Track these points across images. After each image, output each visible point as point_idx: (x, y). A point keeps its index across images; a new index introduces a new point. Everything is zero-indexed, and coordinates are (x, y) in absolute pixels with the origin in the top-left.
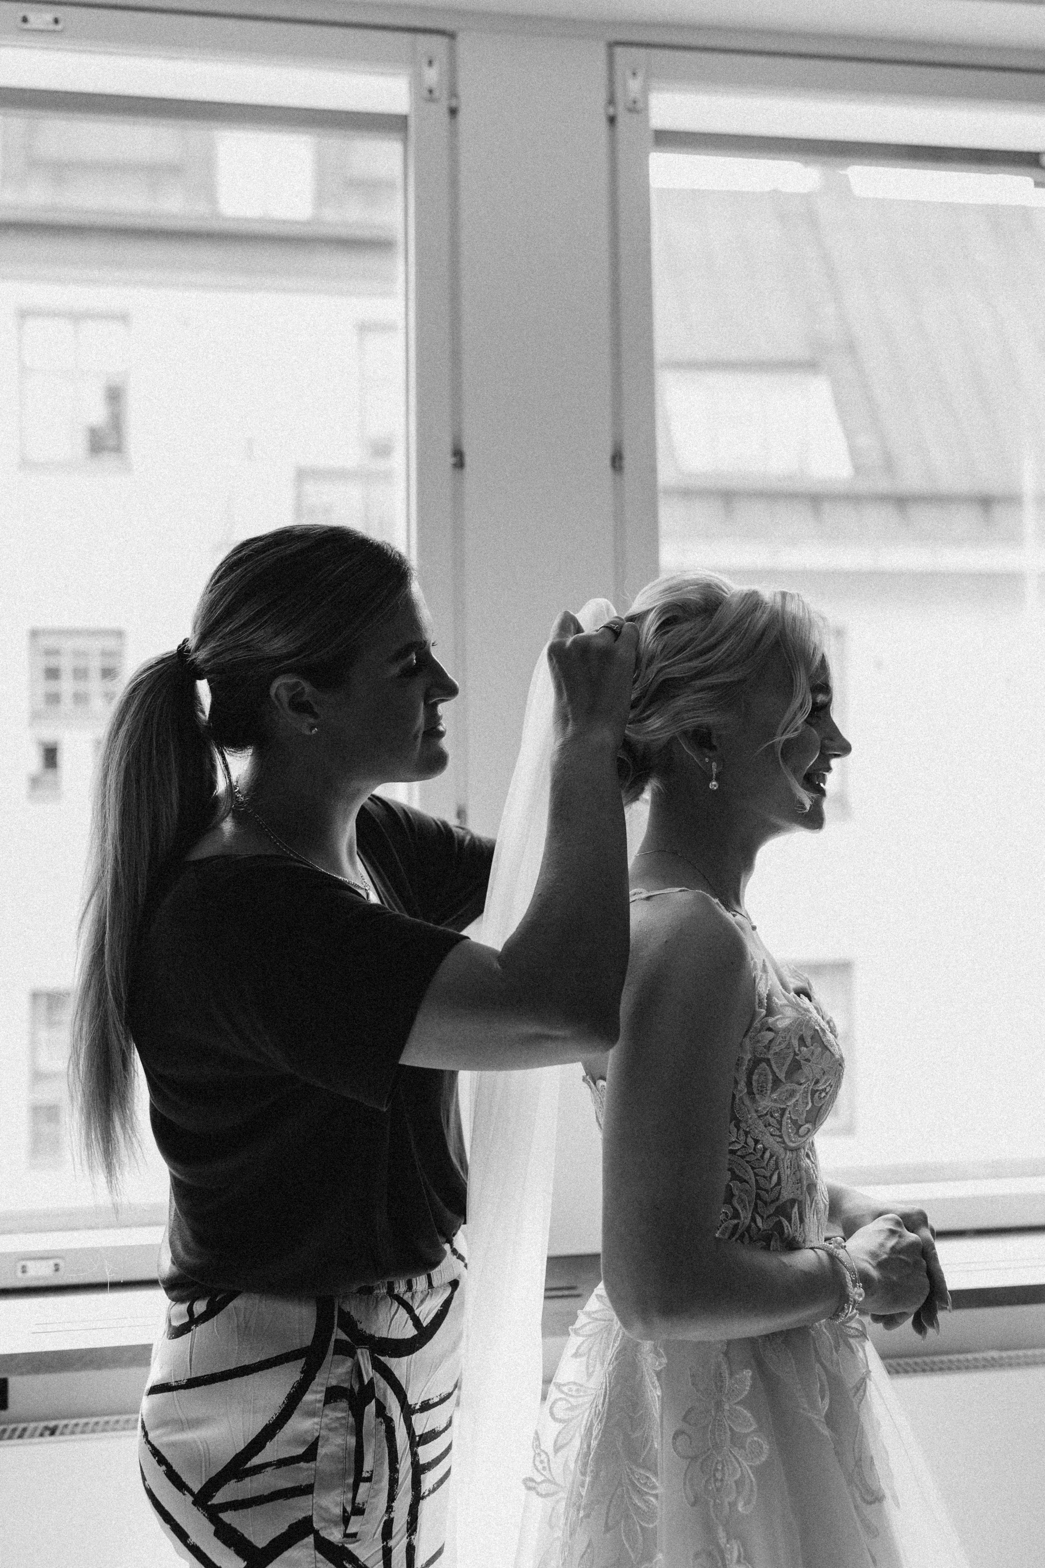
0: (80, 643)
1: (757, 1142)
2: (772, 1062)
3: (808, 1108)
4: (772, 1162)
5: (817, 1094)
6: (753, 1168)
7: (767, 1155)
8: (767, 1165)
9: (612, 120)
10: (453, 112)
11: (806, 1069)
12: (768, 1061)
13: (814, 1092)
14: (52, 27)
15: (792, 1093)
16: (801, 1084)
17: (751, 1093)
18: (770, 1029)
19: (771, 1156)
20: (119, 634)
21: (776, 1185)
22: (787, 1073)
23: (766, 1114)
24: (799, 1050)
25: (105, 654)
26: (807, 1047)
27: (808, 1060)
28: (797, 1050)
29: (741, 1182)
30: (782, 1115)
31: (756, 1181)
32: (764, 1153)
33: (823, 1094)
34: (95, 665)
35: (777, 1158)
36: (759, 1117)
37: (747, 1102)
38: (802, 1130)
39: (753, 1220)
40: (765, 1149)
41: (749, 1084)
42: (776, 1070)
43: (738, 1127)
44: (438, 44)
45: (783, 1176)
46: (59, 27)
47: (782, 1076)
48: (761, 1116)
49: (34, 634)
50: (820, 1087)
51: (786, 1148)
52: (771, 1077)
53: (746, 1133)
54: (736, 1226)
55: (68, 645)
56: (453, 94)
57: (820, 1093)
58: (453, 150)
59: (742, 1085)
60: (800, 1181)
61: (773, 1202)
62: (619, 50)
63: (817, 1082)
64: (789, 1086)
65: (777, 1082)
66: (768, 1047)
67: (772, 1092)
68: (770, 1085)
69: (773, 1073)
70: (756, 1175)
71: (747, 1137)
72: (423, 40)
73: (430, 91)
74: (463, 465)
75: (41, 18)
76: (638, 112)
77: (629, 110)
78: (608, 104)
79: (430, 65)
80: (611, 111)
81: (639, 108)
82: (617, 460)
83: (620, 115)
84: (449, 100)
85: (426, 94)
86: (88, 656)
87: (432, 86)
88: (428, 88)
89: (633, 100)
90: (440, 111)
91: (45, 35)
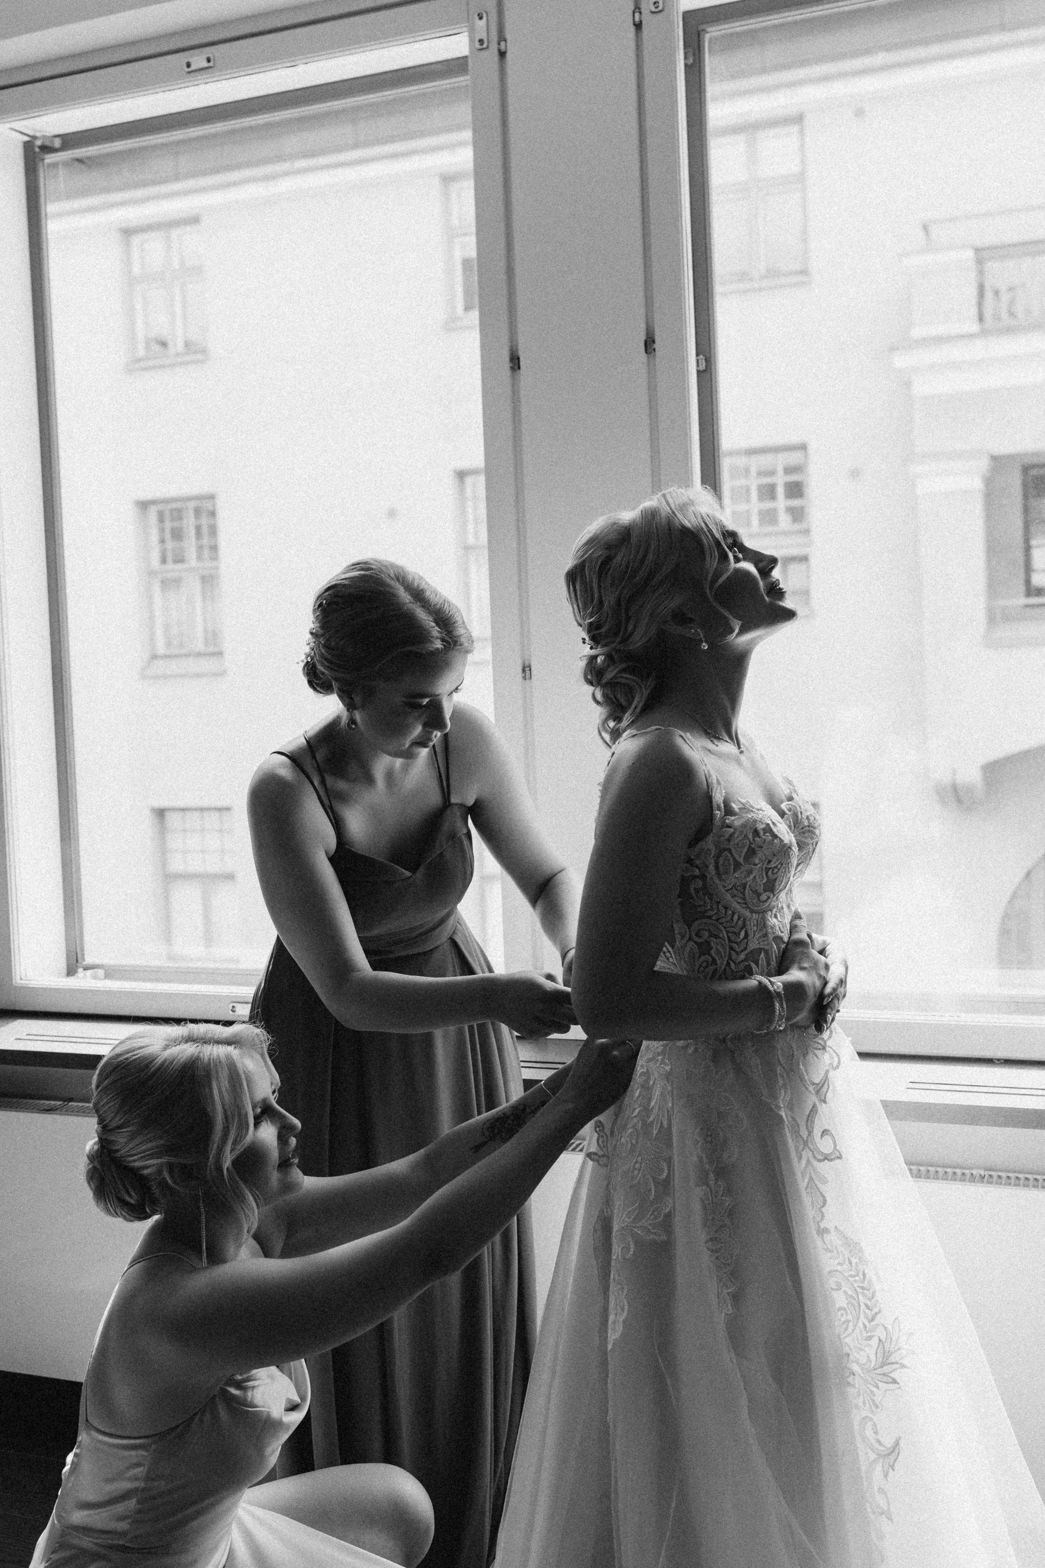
0: (766, 461)
1: (726, 908)
2: (733, 851)
3: (764, 881)
4: (740, 923)
5: (770, 871)
6: (725, 928)
7: (736, 917)
8: (736, 925)
9: (638, 26)
10: (502, 54)
11: (760, 854)
12: (730, 850)
13: (767, 870)
14: (206, 65)
15: (750, 872)
16: (756, 865)
17: (718, 874)
18: (729, 827)
19: (739, 919)
20: (803, 447)
21: (743, 939)
22: (745, 858)
23: (732, 889)
24: (754, 840)
25: (788, 470)
26: (760, 837)
27: (761, 847)
28: (751, 840)
29: (716, 939)
30: (744, 888)
31: (728, 936)
32: (733, 916)
33: (776, 870)
34: (780, 480)
35: (744, 920)
36: (727, 891)
37: (717, 881)
38: (764, 897)
39: (728, 964)
40: (733, 914)
41: (717, 867)
42: (737, 857)
43: (711, 899)
45: (749, 932)
46: (211, 64)
47: (741, 860)
48: (728, 890)
50: (772, 865)
51: (752, 912)
52: (732, 862)
53: (718, 903)
54: (715, 970)
56: (502, 38)
57: (773, 870)
58: (503, 88)
59: (712, 868)
60: (766, 935)
61: (742, 951)
63: (770, 862)
64: (747, 867)
65: (737, 865)
66: (729, 840)
67: (734, 872)
68: (732, 867)
69: (734, 859)
70: (728, 932)
71: (718, 905)
73: (481, 41)
74: (519, 368)
75: (198, 60)
76: (660, 11)
77: (652, 12)
78: (634, 13)
79: (481, 18)
80: (637, 19)
81: (660, 8)
82: (649, 344)
83: (647, 18)
84: (499, 44)
85: (477, 45)
86: (772, 473)
87: (484, 36)
88: (481, 37)
89: (655, 3)
90: (492, 55)
91: (202, 72)
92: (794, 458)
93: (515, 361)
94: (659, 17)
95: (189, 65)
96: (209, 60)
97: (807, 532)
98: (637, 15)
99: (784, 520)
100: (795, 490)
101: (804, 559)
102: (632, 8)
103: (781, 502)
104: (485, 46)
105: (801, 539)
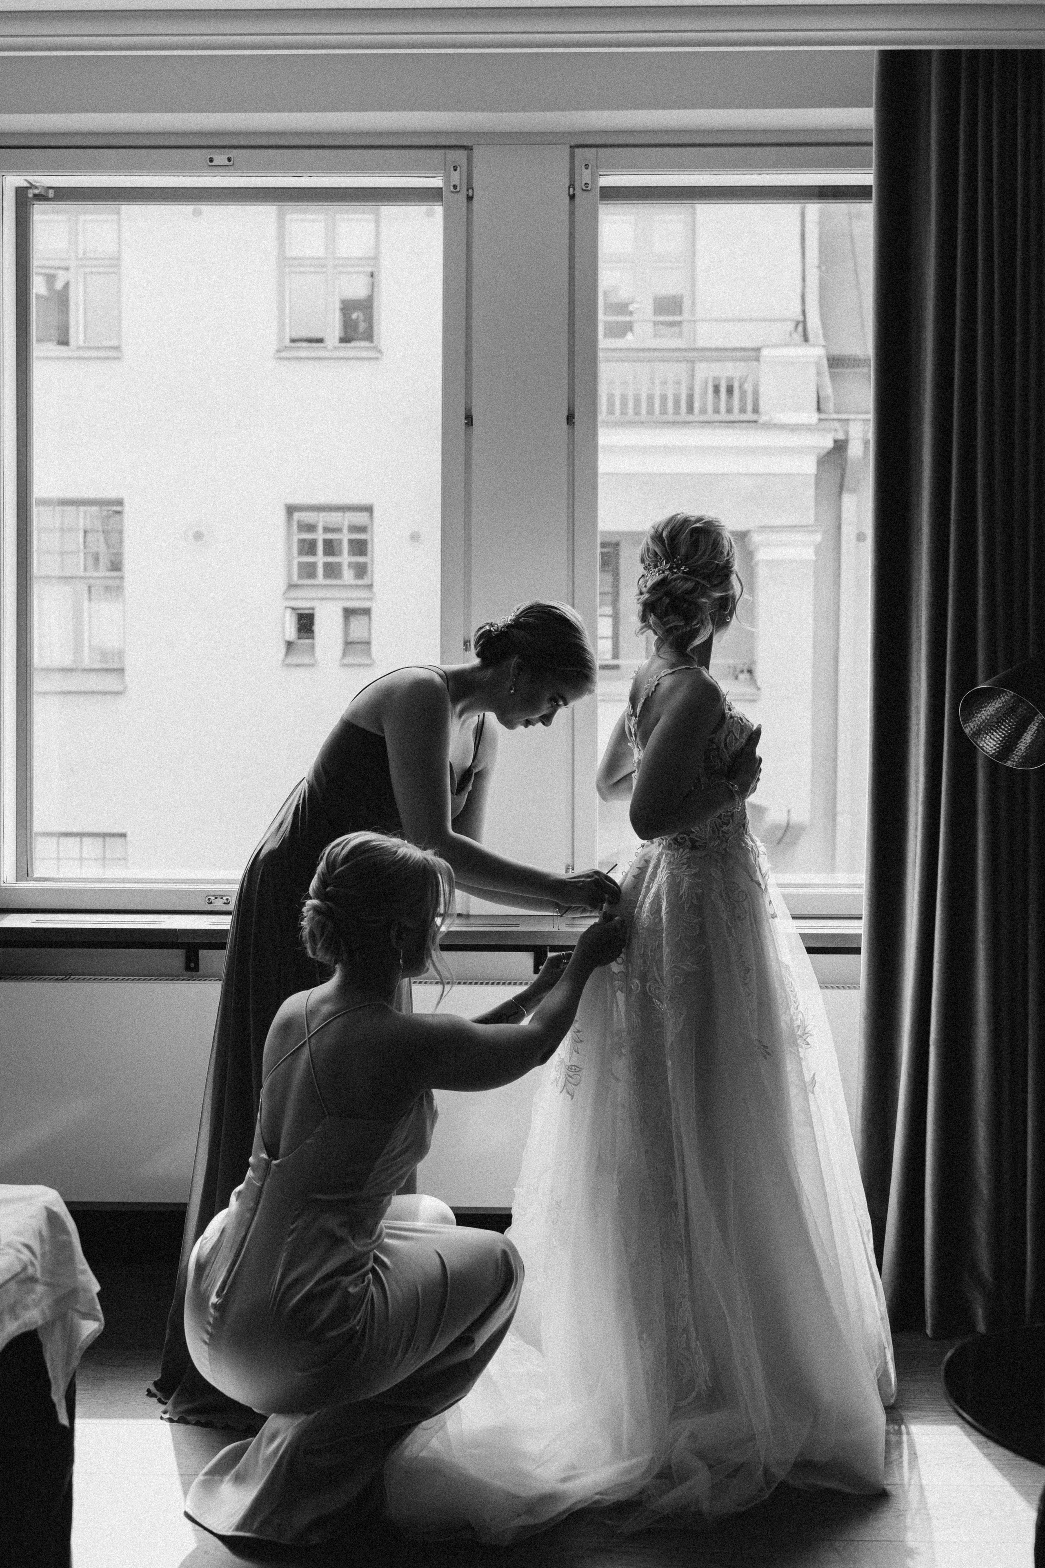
0: (334, 518)
9: (572, 197)
10: (470, 198)
14: (227, 163)
20: (368, 509)
25: (354, 529)
34: (345, 537)
44: (460, 156)
46: (231, 163)
49: (291, 510)
55: (322, 519)
56: (470, 187)
58: (469, 223)
62: (576, 150)
72: (451, 153)
73: (455, 187)
74: (472, 425)
75: (220, 158)
76: (588, 190)
77: (583, 190)
78: (569, 188)
79: (455, 170)
80: (571, 193)
81: (589, 188)
82: (570, 419)
83: (578, 192)
84: (468, 190)
85: (452, 189)
86: (338, 530)
87: (457, 183)
88: (454, 183)
89: (586, 184)
90: (462, 197)
91: (222, 168)
92: (360, 518)
93: (469, 419)
94: (585, 193)
95: (211, 160)
96: (229, 159)
97: (370, 586)
98: (571, 190)
99: (348, 576)
100: (360, 547)
101: (367, 612)
102: (567, 185)
103: (345, 558)
104: (458, 189)
105: (363, 594)
